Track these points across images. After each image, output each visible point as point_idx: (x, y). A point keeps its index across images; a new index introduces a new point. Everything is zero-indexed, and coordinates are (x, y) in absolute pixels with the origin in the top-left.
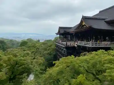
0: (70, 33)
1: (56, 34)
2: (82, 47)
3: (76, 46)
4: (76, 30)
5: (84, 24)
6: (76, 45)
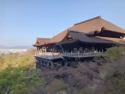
0: (56, 45)
2: (69, 59)
3: (63, 57)
4: (62, 43)
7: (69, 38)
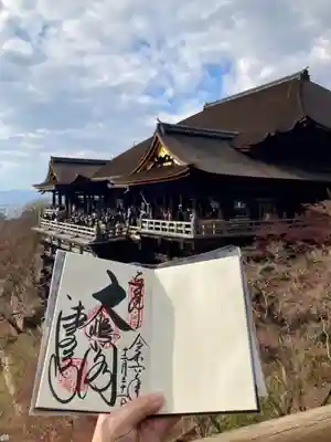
0: (109, 186)
1: (35, 186)
2: (159, 242)
3: (138, 237)
5: (164, 152)
6: (138, 233)
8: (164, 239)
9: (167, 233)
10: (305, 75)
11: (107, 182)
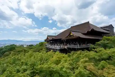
3: (67, 48)
7: (71, 36)
8: (73, 48)
9: (73, 47)
10: (89, 22)
11: (61, 39)
